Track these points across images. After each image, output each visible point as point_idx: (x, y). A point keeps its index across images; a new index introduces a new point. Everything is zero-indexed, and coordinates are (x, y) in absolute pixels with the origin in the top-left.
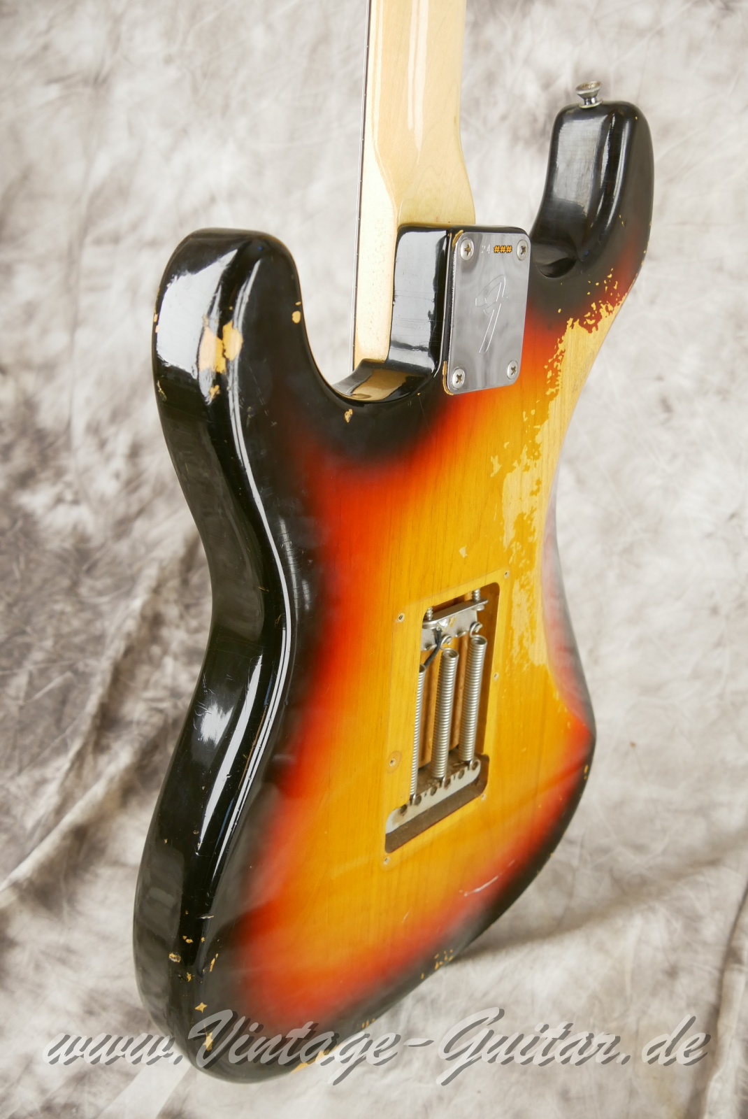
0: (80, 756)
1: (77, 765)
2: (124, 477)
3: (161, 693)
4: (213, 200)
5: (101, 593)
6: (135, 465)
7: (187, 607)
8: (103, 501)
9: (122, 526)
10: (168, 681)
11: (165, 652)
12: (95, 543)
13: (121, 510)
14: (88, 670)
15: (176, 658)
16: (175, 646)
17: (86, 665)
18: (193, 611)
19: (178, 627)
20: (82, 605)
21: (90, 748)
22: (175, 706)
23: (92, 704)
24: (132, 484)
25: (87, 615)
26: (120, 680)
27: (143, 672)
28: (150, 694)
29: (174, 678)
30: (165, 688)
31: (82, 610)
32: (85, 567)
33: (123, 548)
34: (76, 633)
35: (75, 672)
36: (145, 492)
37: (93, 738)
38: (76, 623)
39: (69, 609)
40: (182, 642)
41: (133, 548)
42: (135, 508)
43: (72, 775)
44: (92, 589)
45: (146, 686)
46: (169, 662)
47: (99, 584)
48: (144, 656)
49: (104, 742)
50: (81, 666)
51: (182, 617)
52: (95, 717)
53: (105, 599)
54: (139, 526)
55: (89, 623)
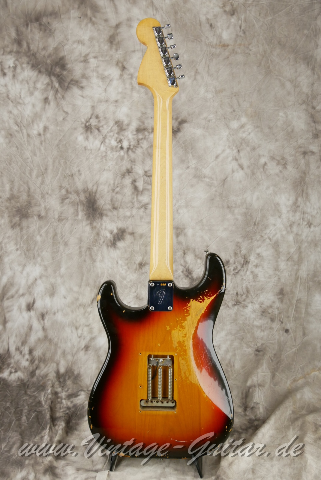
0: (50, 428)
1: (51, 430)
2: (29, 360)
3: (65, 409)
4: (36, 279)
5: (34, 392)
6: (32, 355)
7: (63, 387)
10: (65, 406)
11: (62, 399)
13: (31, 369)
14: (40, 410)
15: (65, 399)
16: (64, 397)
17: (39, 409)
18: (65, 387)
19: (63, 392)
20: (30, 396)
21: (52, 426)
22: (70, 411)
23: (48, 416)
24: (32, 361)
25: (33, 398)
26: (52, 409)
27: (58, 406)
28: (62, 410)
29: (67, 404)
30: (65, 407)
31: (31, 397)
33: (35, 379)
34: (32, 403)
35: (37, 412)
36: (36, 362)
37: (52, 423)
38: (31, 401)
40: (65, 395)
41: (38, 379)
42: (35, 367)
43: (50, 432)
45: (60, 409)
46: (64, 401)
47: (32, 390)
48: (57, 402)
49: (55, 424)
51: (62, 390)
52: (50, 419)
53: (35, 393)
54: (38, 372)
55: (34, 399)
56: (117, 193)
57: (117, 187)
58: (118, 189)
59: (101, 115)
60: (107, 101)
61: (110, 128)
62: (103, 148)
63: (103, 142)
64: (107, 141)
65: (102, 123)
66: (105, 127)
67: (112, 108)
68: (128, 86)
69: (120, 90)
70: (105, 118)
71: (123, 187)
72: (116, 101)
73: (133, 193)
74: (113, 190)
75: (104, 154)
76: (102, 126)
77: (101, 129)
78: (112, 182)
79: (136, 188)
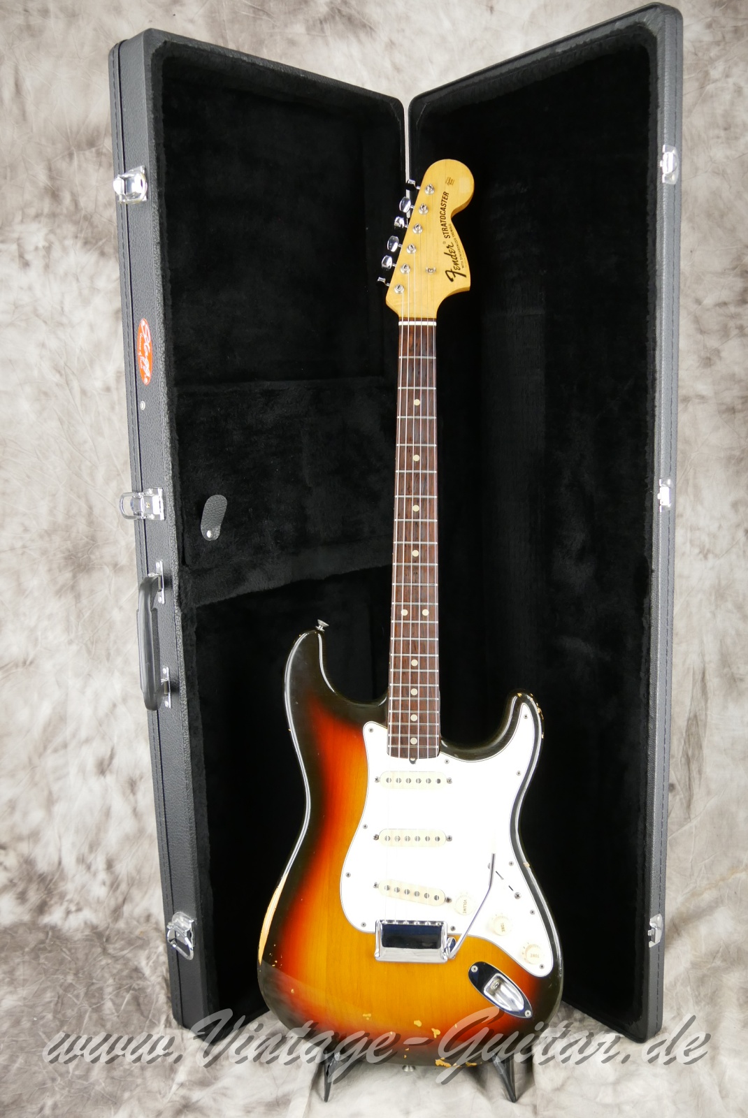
8: (99, 901)
9: (117, 912)
12: (102, 926)
32: (104, 940)
39: (110, 961)
44: (115, 949)
50: (135, 986)
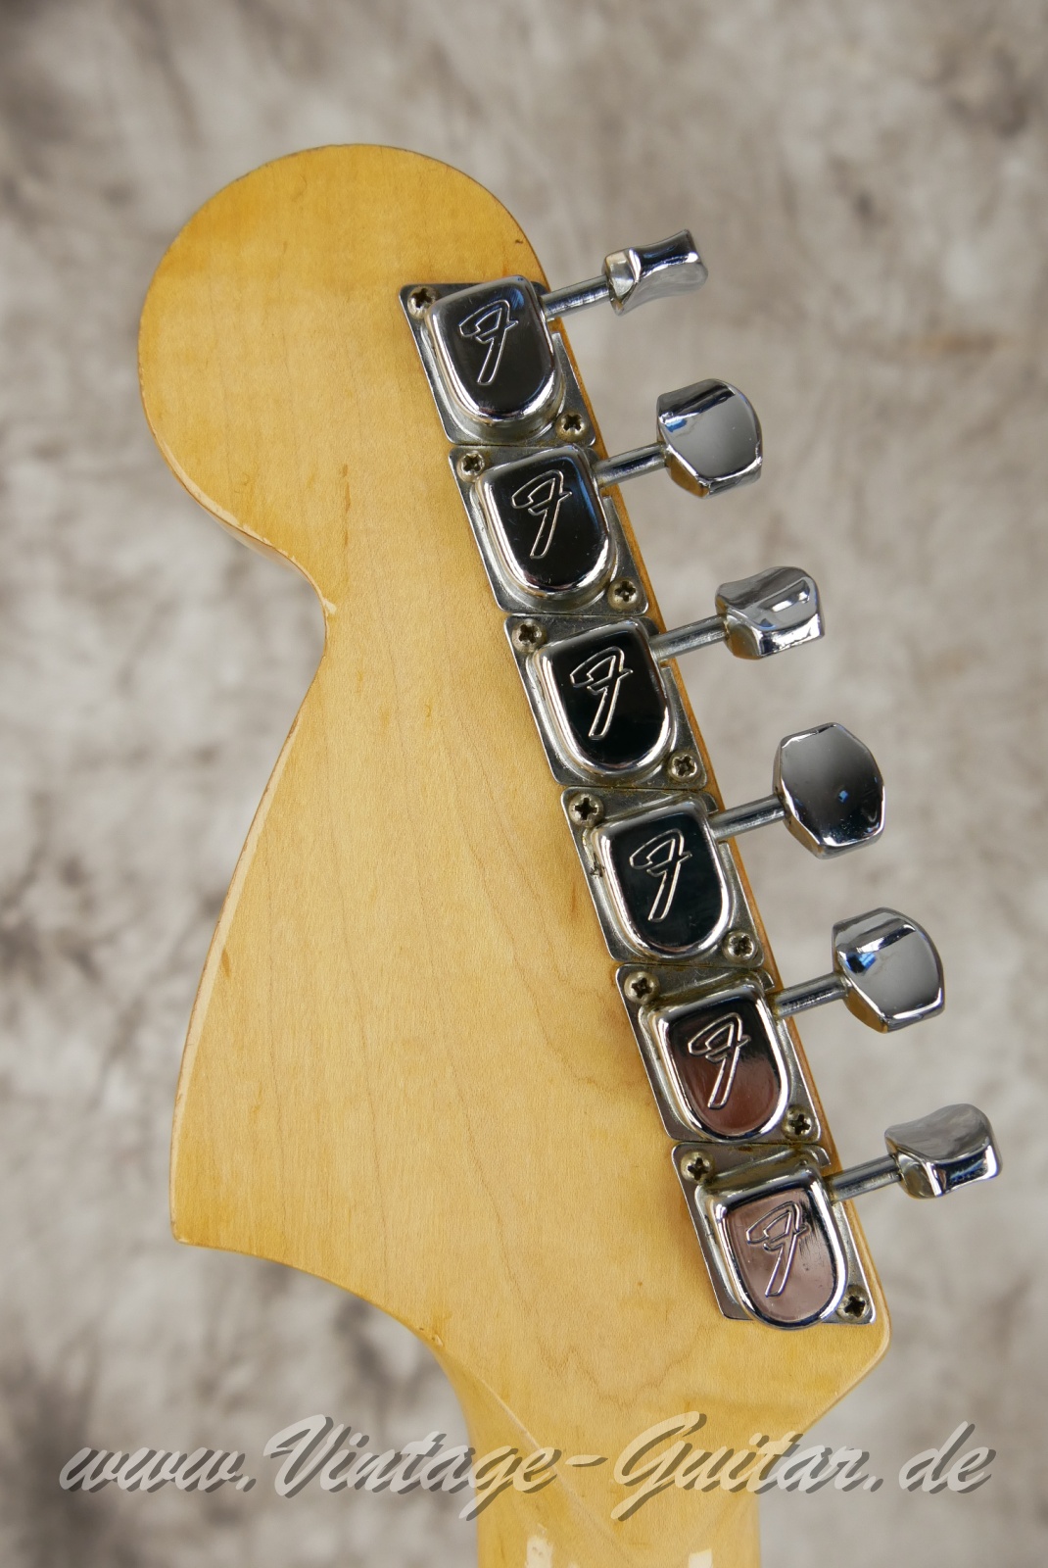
56: (237, 1403)
57: (235, 1360)
58: (239, 1378)
59: (99, 859)
60: (138, 756)
61: (163, 950)
62: (120, 1096)
63: (121, 1046)
64: (149, 1040)
65: (113, 913)
66: (132, 940)
67: (174, 802)
68: (285, 643)
69: (231, 674)
70: (130, 879)
71: (275, 1356)
72: (206, 755)
73: (350, 1398)
74: (207, 1389)
75: (130, 1136)
76: (111, 938)
77: (102, 956)
78: (193, 1330)
79: (367, 1362)
